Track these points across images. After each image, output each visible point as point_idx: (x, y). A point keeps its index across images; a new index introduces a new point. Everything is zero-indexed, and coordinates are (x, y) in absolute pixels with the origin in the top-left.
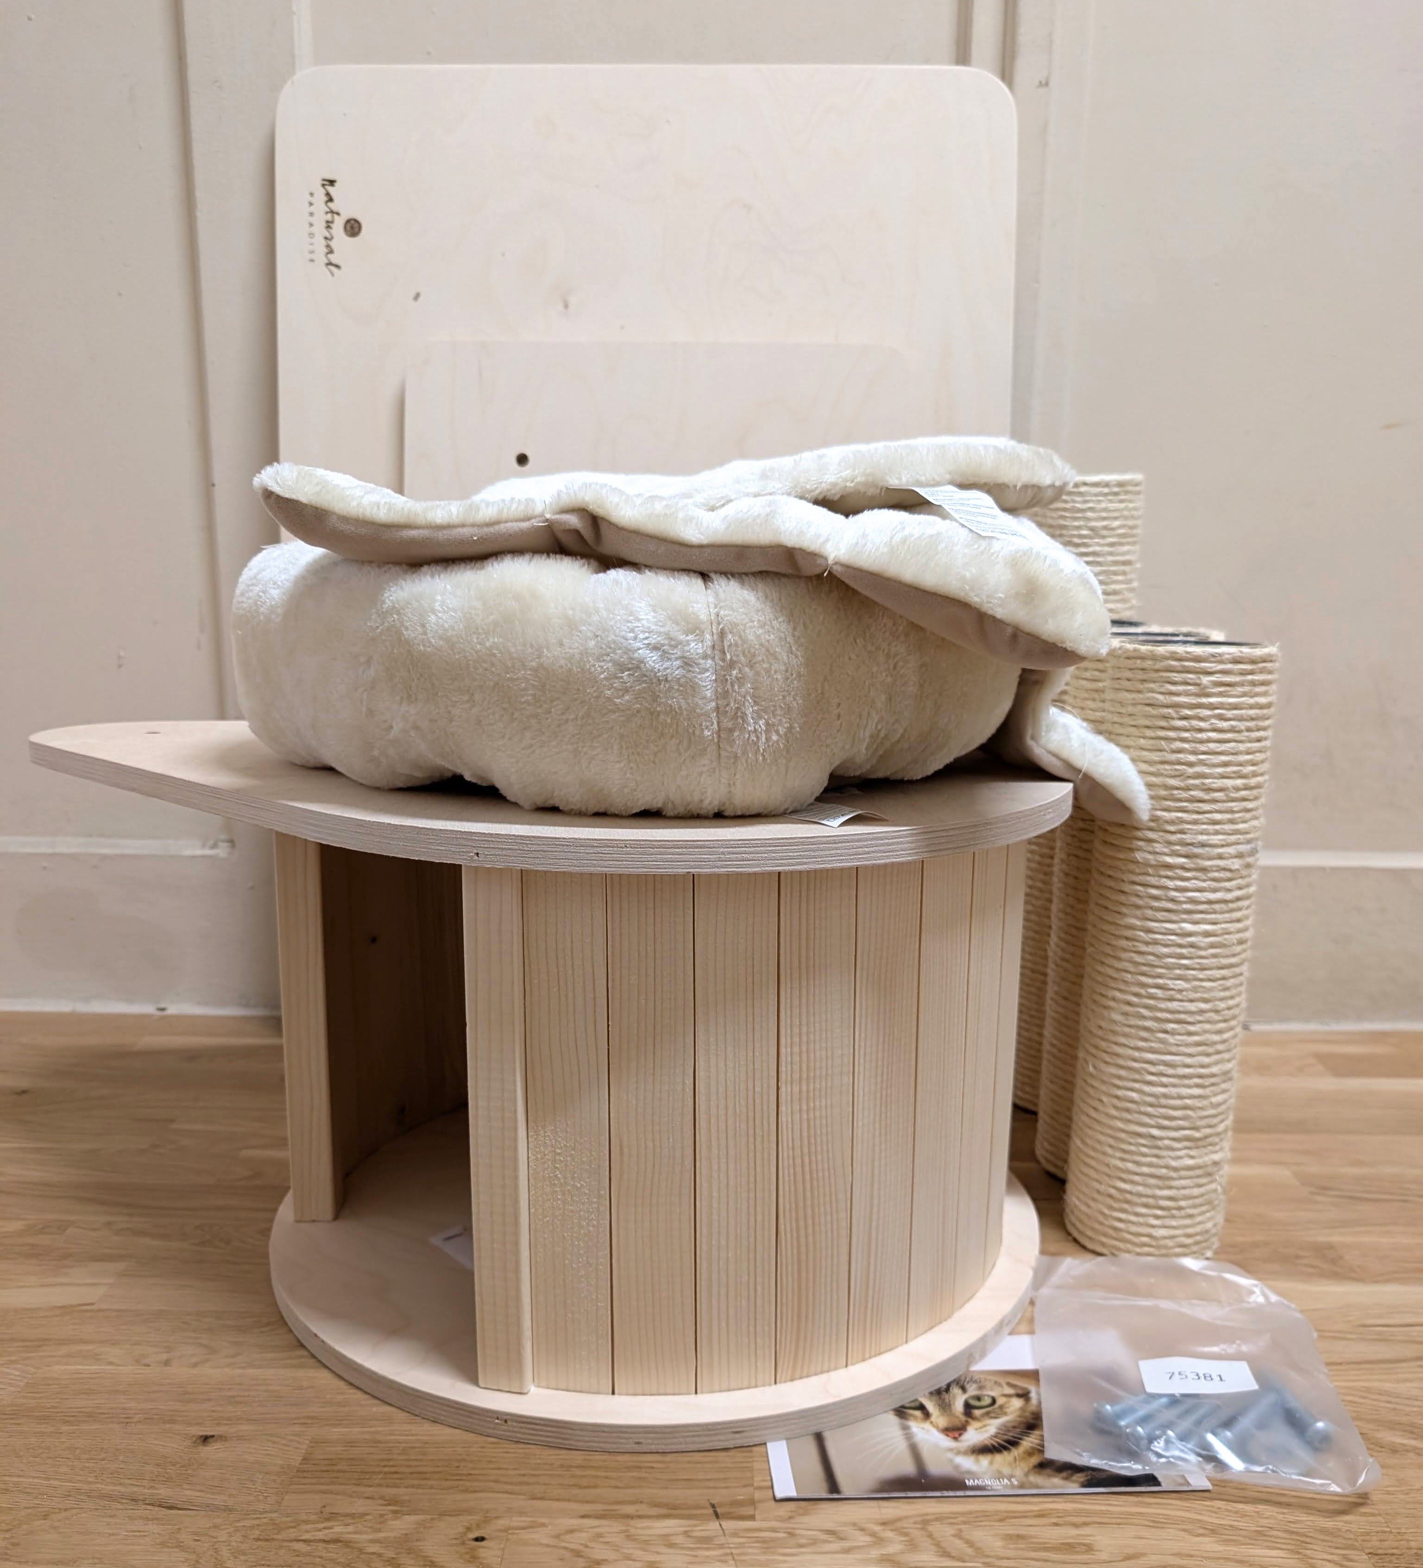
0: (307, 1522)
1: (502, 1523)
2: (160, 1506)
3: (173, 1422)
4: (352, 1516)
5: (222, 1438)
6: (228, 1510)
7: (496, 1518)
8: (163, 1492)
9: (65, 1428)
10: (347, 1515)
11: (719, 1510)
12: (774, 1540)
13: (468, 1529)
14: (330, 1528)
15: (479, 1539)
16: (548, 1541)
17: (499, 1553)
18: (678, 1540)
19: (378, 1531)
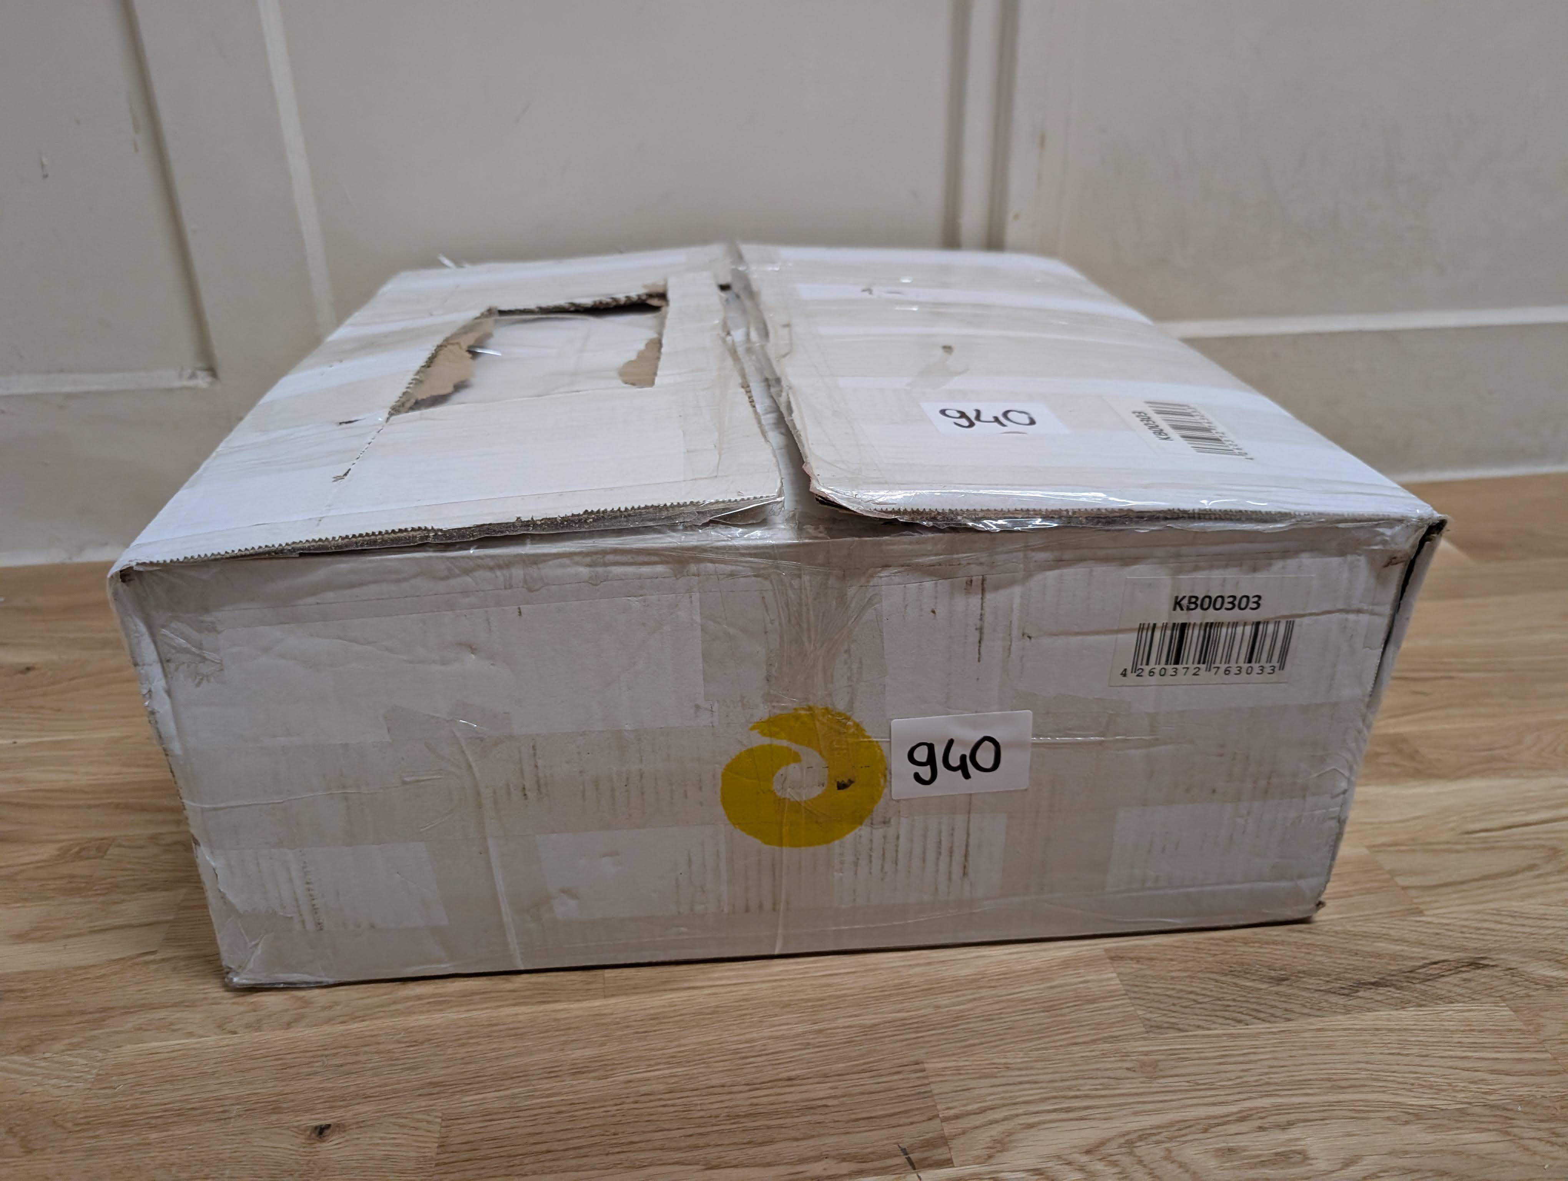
3: (277, 1110)
5: (340, 1127)
9: (153, 1136)
11: (911, 1156)
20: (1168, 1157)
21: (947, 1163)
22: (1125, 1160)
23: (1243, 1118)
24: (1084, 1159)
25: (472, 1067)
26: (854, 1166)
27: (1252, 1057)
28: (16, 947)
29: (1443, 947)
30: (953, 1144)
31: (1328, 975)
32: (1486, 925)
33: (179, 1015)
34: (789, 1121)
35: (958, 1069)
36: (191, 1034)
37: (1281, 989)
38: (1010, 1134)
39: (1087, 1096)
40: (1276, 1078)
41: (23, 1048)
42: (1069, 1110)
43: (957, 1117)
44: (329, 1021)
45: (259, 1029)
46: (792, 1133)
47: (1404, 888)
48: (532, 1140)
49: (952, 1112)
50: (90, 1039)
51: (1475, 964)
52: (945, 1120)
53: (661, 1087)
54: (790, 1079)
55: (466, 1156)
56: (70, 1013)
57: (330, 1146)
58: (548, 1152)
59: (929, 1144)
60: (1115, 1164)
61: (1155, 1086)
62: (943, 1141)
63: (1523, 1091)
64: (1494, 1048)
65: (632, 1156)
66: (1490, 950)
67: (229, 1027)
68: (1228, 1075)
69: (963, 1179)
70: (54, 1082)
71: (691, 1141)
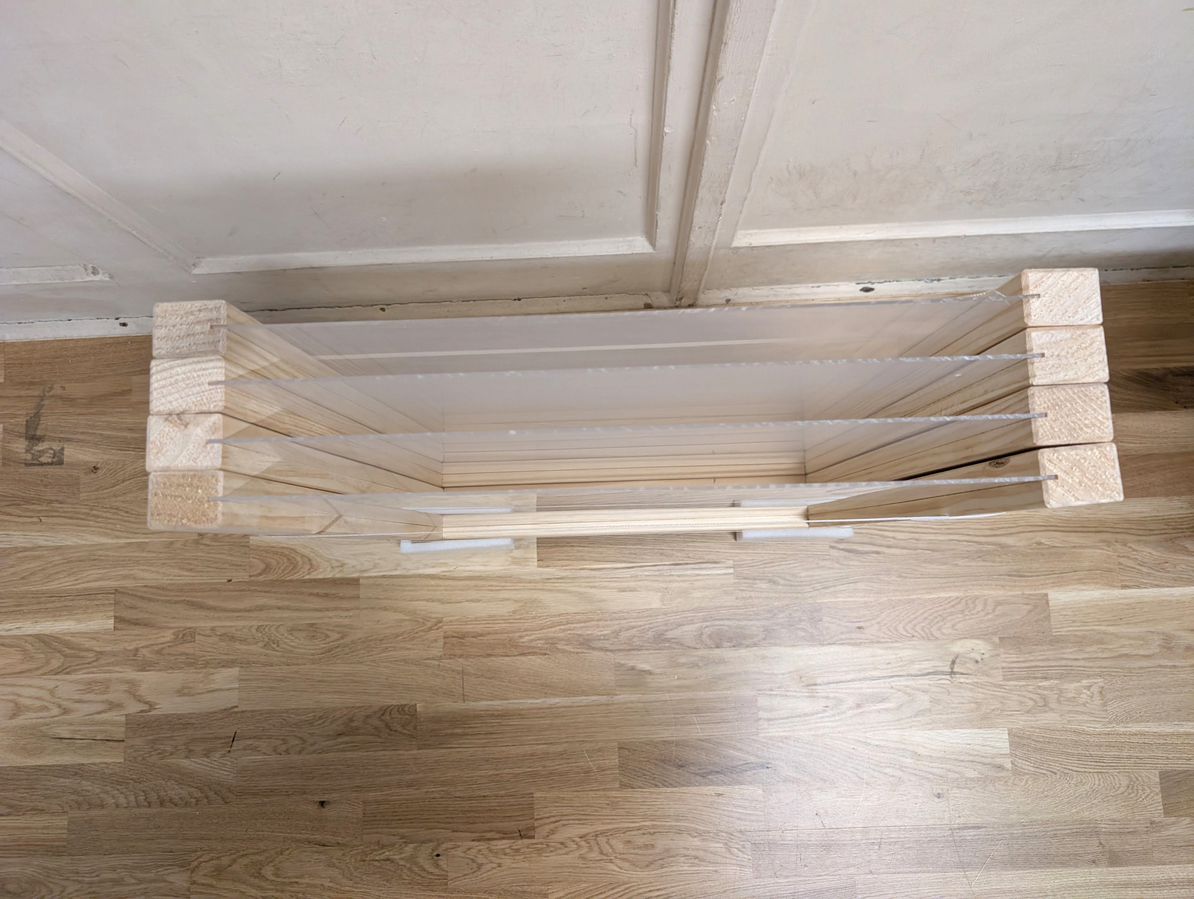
1: (444, 846)
2: (319, 845)
3: (305, 793)
4: (390, 846)
5: (329, 803)
6: (345, 845)
7: (442, 844)
8: (318, 837)
9: (265, 800)
10: (388, 845)
11: (522, 833)
12: (542, 849)
13: (433, 850)
14: (384, 853)
15: (438, 855)
16: (463, 855)
17: (446, 862)
18: (508, 851)
19: (401, 853)
20: (607, 843)
21: (533, 837)
22: (593, 843)
23: (639, 829)
24: (578, 840)
25: (370, 780)
26: (502, 835)
27: (654, 802)
28: (180, 698)
29: (757, 756)
30: (536, 830)
31: (701, 765)
32: (780, 744)
33: (257, 743)
34: (481, 816)
35: (545, 798)
36: (265, 754)
37: (680, 771)
38: (557, 827)
39: (588, 814)
40: (659, 813)
41: (205, 754)
42: (579, 820)
43: (540, 819)
44: (314, 752)
45: (289, 754)
46: (482, 820)
47: (759, 719)
48: (394, 814)
49: (539, 817)
50: (228, 752)
51: (763, 765)
52: (537, 820)
54: (484, 796)
55: (373, 819)
56: (216, 738)
57: (327, 811)
58: (400, 820)
59: (529, 829)
60: (589, 843)
61: (614, 812)
62: (533, 828)
64: (745, 807)
65: (429, 824)
66: (773, 759)
68: (641, 810)
69: (536, 844)
70: (222, 772)
71: (448, 820)
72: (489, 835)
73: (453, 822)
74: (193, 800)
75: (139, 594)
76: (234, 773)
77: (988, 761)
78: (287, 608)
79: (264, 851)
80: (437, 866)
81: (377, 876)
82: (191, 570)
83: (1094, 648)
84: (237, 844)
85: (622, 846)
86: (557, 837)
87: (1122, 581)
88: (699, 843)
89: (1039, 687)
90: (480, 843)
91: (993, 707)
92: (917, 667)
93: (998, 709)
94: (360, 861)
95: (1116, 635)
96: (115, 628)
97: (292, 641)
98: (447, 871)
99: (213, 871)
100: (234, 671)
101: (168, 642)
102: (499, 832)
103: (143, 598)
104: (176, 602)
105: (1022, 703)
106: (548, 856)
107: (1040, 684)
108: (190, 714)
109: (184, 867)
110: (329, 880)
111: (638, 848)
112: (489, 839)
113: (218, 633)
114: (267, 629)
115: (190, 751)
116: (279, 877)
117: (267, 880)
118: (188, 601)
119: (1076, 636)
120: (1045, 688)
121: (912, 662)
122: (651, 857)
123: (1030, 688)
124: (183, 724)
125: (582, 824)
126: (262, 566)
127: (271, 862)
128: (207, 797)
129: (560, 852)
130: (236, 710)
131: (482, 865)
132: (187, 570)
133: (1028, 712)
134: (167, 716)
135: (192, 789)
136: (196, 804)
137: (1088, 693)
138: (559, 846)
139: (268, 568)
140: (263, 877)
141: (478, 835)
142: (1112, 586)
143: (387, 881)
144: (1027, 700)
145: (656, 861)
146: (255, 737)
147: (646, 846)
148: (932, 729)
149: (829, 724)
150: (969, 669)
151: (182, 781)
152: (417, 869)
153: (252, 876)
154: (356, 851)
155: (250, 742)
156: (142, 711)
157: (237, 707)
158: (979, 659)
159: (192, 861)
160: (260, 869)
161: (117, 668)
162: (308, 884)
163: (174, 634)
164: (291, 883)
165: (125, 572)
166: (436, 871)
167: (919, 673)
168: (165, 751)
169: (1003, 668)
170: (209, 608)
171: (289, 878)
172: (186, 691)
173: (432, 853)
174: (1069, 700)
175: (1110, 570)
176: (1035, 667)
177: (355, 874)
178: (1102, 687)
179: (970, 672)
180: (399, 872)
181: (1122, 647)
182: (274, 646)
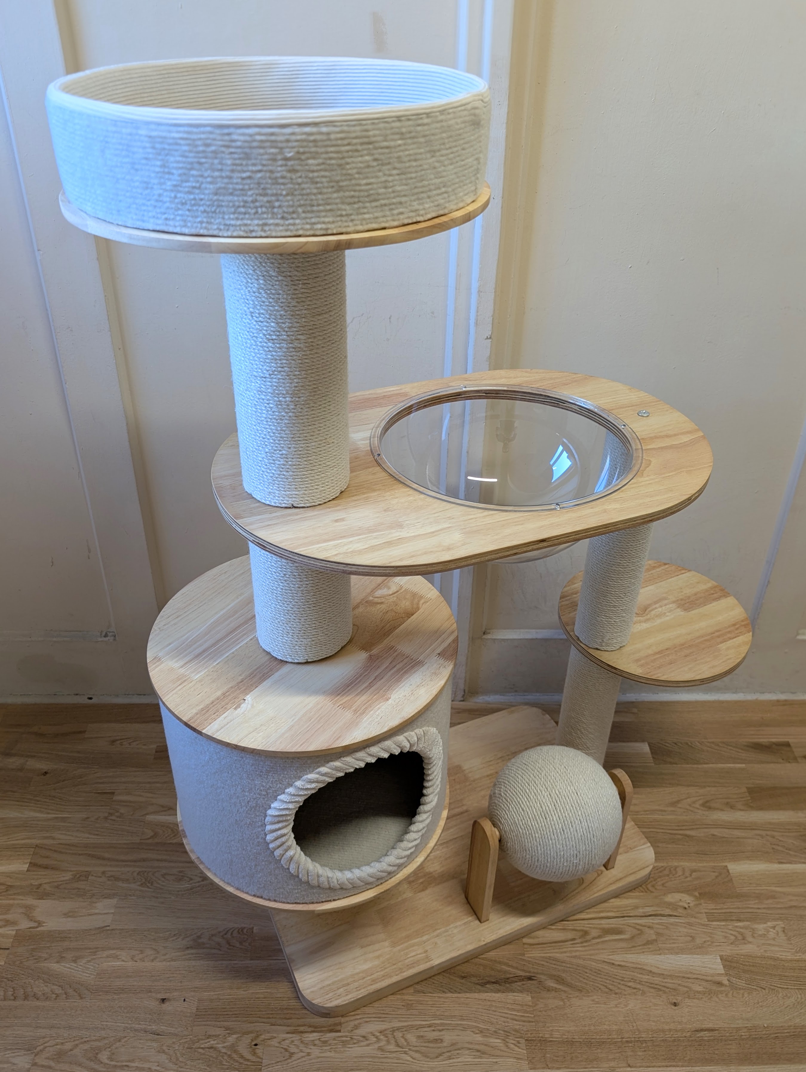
0: (202, 1040)
1: (263, 1037)
2: (154, 1034)
3: (150, 992)
4: (215, 1036)
5: (169, 1000)
6: (176, 1035)
7: (261, 1035)
8: (154, 1027)
9: (116, 997)
10: (213, 1036)
11: (330, 1028)
12: (346, 1041)
13: (252, 1040)
14: (209, 1042)
15: (256, 1045)
16: (277, 1045)
17: (262, 1051)
18: (317, 1042)
19: (224, 1042)
20: (402, 1037)
21: (339, 1031)
22: (390, 1036)
23: (430, 1026)
24: (379, 1034)
26: (313, 1029)
27: (442, 1006)
28: (65, 919)
29: (523, 970)
30: (343, 1025)
31: (480, 977)
32: (542, 963)
33: (119, 953)
34: (297, 1012)
36: (123, 961)
37: (463, 981)
38: (360, 1024)
39: (387, 1014)
40: (446, 1014)
41: (73, 961)
42: (380, 1018)
44: (164, 960)
45: (144, 961)
47: (524, 944)
50: (94, 959)
51: (530, 978)
53: (262, 996)
55: (204, 1013)
56: (86, 949)
57: (166, 1006)
58: (227, 1015)
59: (336, 1024)
60: (387, 1037)
61: (409, 1012)
62: (340, 1024)
63: (517, 1027)
64: (518, 1011)
65: (251, 1019)
66: (537, 973)
67: (135, 959)
68: (432, 1011)
69: (342, 1037)
70: (85, 974)
71: (268, 1016)
72: (302, 1029)
73: (273, 1018)
74: (54, 996)
75: (53, 849)
76: (94, 975)
77: (709, 978)
78: (165, 860)
79: (104, 1038)
80: (254, 1054)
81: (201, 1061)
82: (97, 835)
83: (770, 901)
84: (81, 1032)
85: (415, 1040)
86: (361, 1031)
87: (777, 859)
88: (481, 1039)
89: (736, 927)
90: (294, 1035)
91: (704, 940)
92: (641, 910)
93: (708, 941)
94: (187, 1048)
95: (784, 893)
96: (28, 871)
97: (163, 882)
98: (262, 1059)
99: (55, 1055)
100: (114, 901)
101: (67, 880)
102: (310, 1026)
103: (55, 851)
104: (80, 855)
105: (726, 937)
106: (351, 1048)
107: (736, 924)
108: (70, 930)
109: (29, 1050)
110: (157, 1064)
111: (429, 1042)
112: (302, 1032)
113: (107, 875)
114: (146, 874)
115: (62, 957)
116: (112, 1061)
117: (102, 1063)
118: (90, 854)
119: (754, 893)
120: (741, 928)
121: (636, 907)
122: (440, 1049)
123: (730, 927)
124: (61, 938)
125: (382, 1021)
126: (152, 834)
127: (109, 1047)
128: (66, 994)
129: (362, 1044)
130: (108, 928)
131: (293, 1053)
132: (94, 835)
133: (732, 944)
134: (50, 931)
135: (55, 987)
136: (56, 999)
137: (774, 931)
138: (362, 1039)
139: (155, 835)
140: (99, 1060)
141: (292, 1028)
142: (771, 862)
143: (208, 1066)
144: (730, 936)
145: (444, 1053)
146: (117, 949)
147: (436, 1041)
148: (660, 954)
149: (580, 949)
150: (680, 913)
151: (48, 980)
152: (236, 1056)
153: (90, 1059)
154: (186, 1040)
155: (114, 952)
156: (30, 928)
157: (109, 926)
158: (687, 906)
159: (38, 1046)
160: (97, 1054)
161: (20, 897)
162: (137, 1067)
163: (72, 875)
164: (123, 1066)
165: (48, 835)
166: (253, 1058)
167: (643, 915)
168: (40, 957)
169: (706, 913)
170: (104, 859)
171: (122, 1061)
172: (71, 914)
173: (251, 1043)
174: (760, 936)
175: (767, 852)
176: (730, 913)
177: (180, 1060)
178: (784, 928)
179: (681, 915)
180: (220, 1058)
181: (791, 900)
182: (148, 885)
